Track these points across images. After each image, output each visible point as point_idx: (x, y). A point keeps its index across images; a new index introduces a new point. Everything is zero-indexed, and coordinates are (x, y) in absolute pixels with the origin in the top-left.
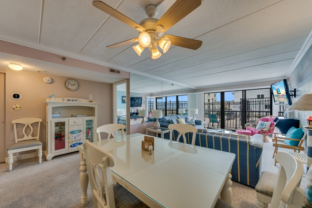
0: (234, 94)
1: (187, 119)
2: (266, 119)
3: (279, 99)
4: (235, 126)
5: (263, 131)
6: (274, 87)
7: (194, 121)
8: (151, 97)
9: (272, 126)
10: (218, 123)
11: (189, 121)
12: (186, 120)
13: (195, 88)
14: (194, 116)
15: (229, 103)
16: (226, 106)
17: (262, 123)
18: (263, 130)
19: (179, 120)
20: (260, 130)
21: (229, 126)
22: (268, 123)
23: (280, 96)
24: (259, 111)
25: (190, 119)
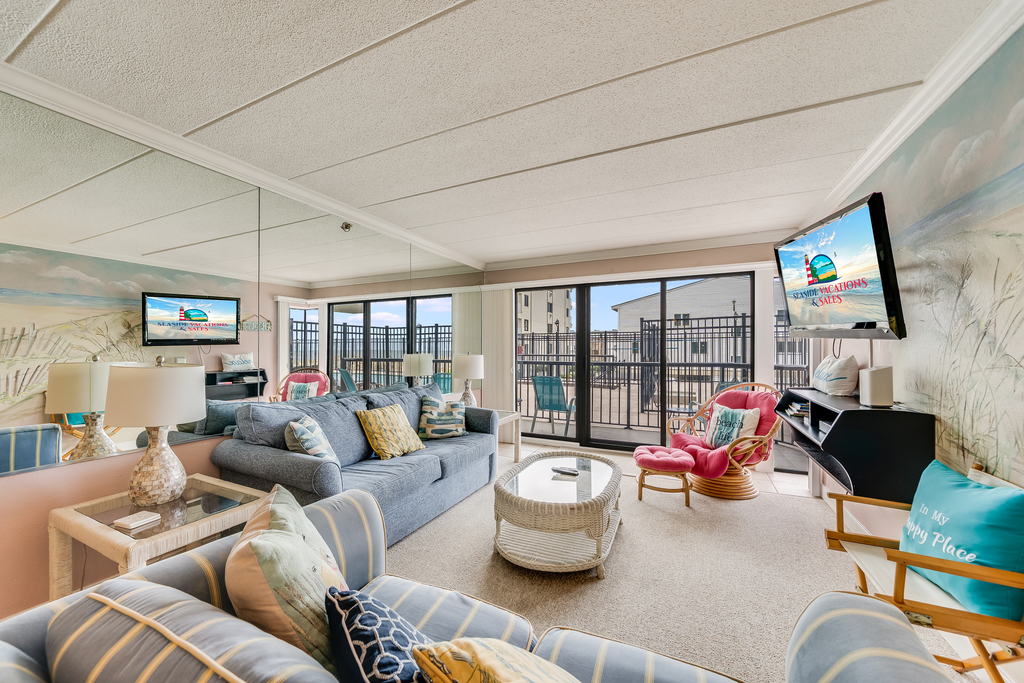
0: (616, 310)
1: (425, 408)
2: (736, 396)
3: (820, 309)
4: (624, 421)
5: (737, 454)
6: (795, 253)
7: (462, 417)
8: (304, 301)
9: (764, 427)
10: (568, 412)
11: (435, 416)
12: (421, 413)
13: (479, 267)
14: (467, 388)
15: (604, 336)
16: (595, 346)
17: (726, 415)
18: (736, 449)
19: (371, 419)
20: (725, 448)
21: (606, 419)
22: (750, 416)
23: (827, 290)
24: (688, 361)
25: (442, 408)
